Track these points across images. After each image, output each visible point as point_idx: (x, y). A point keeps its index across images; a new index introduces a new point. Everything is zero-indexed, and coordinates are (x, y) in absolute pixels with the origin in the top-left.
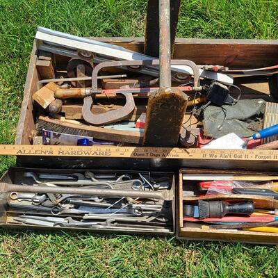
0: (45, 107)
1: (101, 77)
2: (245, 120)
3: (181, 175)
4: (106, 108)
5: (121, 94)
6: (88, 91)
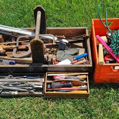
1: (20, 42)
2: (72, 55)
3: (46, 73)
4: (22, 52)
5: (27, 47)
6: (15, 46)
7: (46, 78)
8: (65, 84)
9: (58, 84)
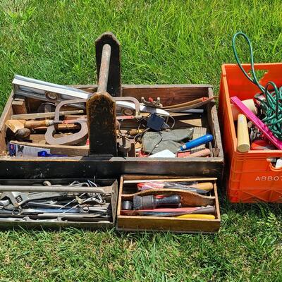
0: (14, 131)
1: (63, 113)
2: (179, 142)
3: (122, 178)
4: (65, 135)
5: (78, 123)
6: (51, 122)
7: (121, 187)
8: (165, 199)
9: (149, 199)
